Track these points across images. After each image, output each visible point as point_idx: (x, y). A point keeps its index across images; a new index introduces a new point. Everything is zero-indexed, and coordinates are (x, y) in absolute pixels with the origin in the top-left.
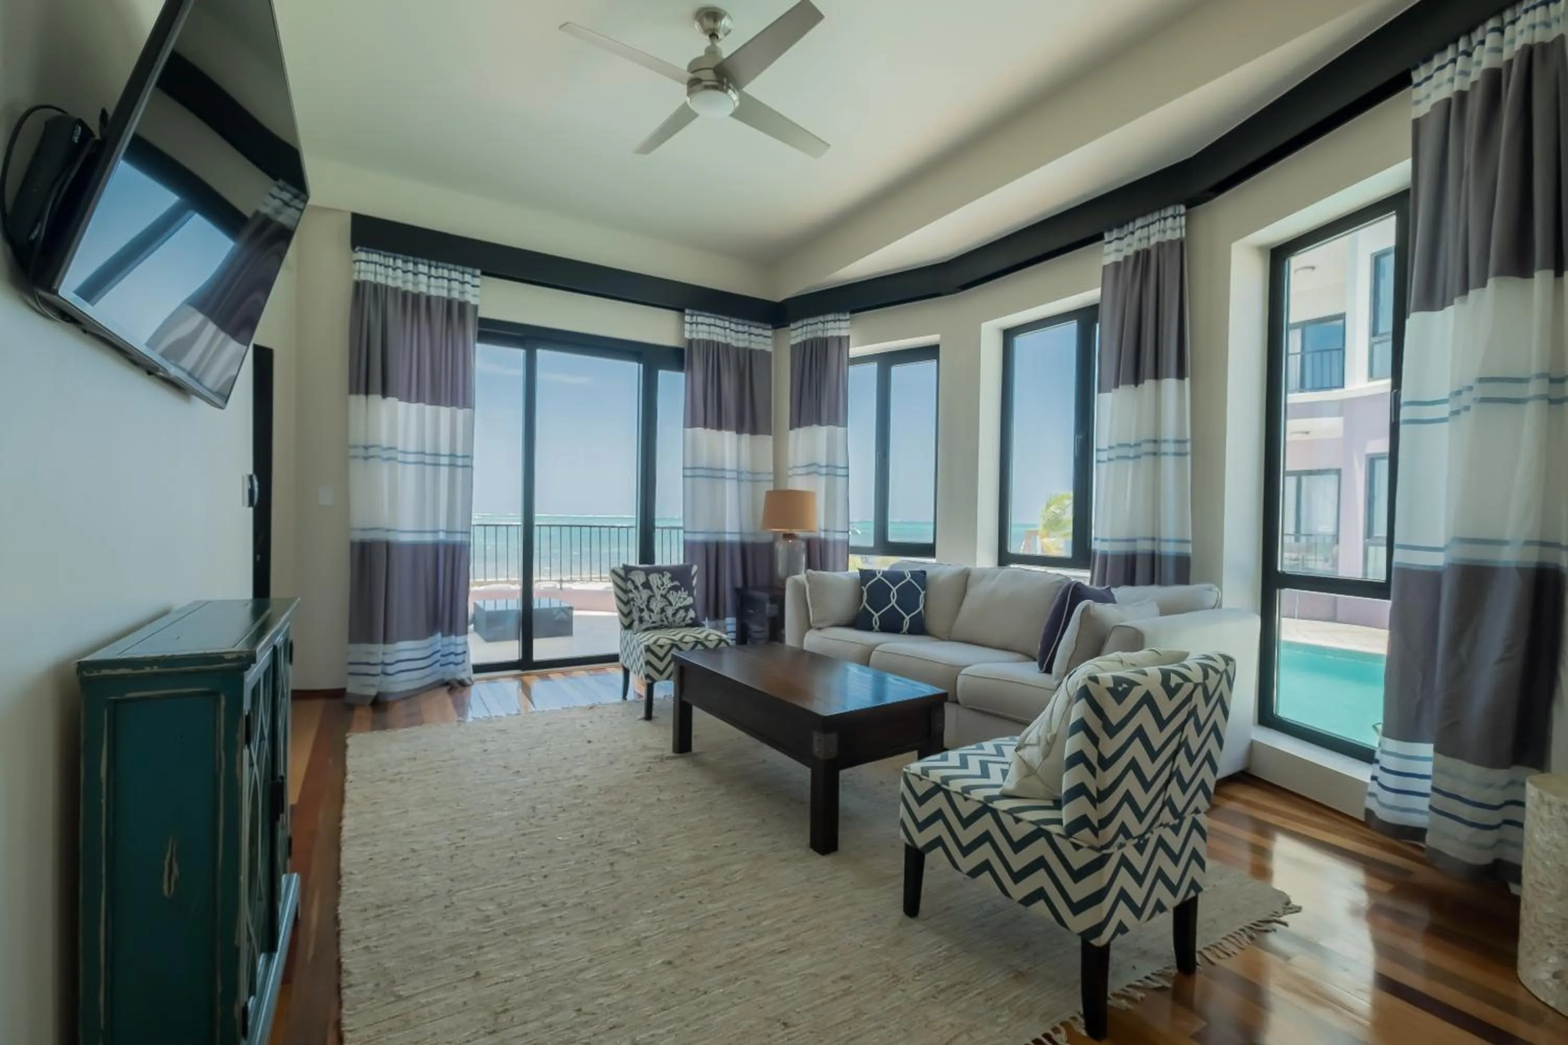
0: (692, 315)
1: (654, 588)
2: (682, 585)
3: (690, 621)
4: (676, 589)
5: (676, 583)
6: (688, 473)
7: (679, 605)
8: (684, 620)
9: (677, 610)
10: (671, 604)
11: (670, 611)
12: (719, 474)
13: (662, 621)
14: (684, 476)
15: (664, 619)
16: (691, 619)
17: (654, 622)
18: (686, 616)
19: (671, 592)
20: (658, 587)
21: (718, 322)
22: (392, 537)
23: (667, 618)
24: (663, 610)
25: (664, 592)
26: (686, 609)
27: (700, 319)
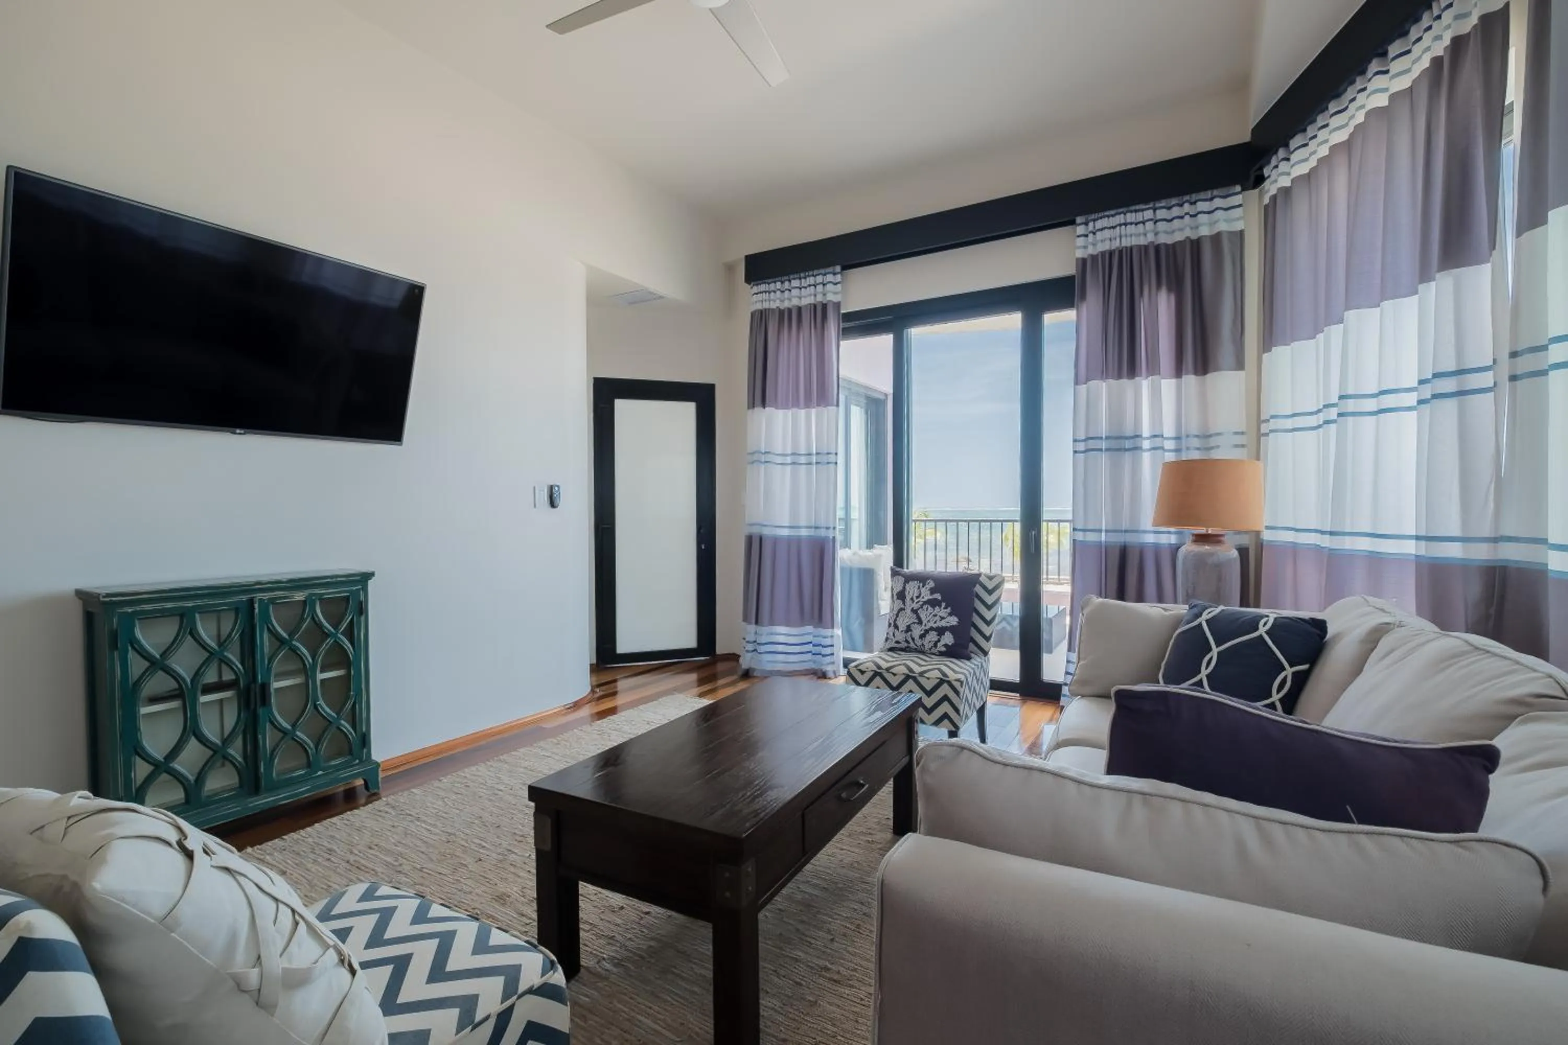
0: (1086, 224)
1: (908, 598)
2: (943, 600)
3: (943, 649)
4: (933, 603)
5: (938, 596)
6: (1081, 447)
7: (931, 624)
8: (935, 645)
9: (927, 632)
10: (920, 622)
11: (917, 631)
12: (1128, 444)
13: (907, 641)
14: (1075, 452)
15: (910, 640)
16: (946, 645)
17: (897, 642)
18: (939, 641)
19: (925, 607)
20: (912, 599)
21: (1130, 217)
22: (766, 532)
23: (913, 639)
24: (908, 629)
25: (915, 606)
26: (941, 631)
27: (1099, 224)
